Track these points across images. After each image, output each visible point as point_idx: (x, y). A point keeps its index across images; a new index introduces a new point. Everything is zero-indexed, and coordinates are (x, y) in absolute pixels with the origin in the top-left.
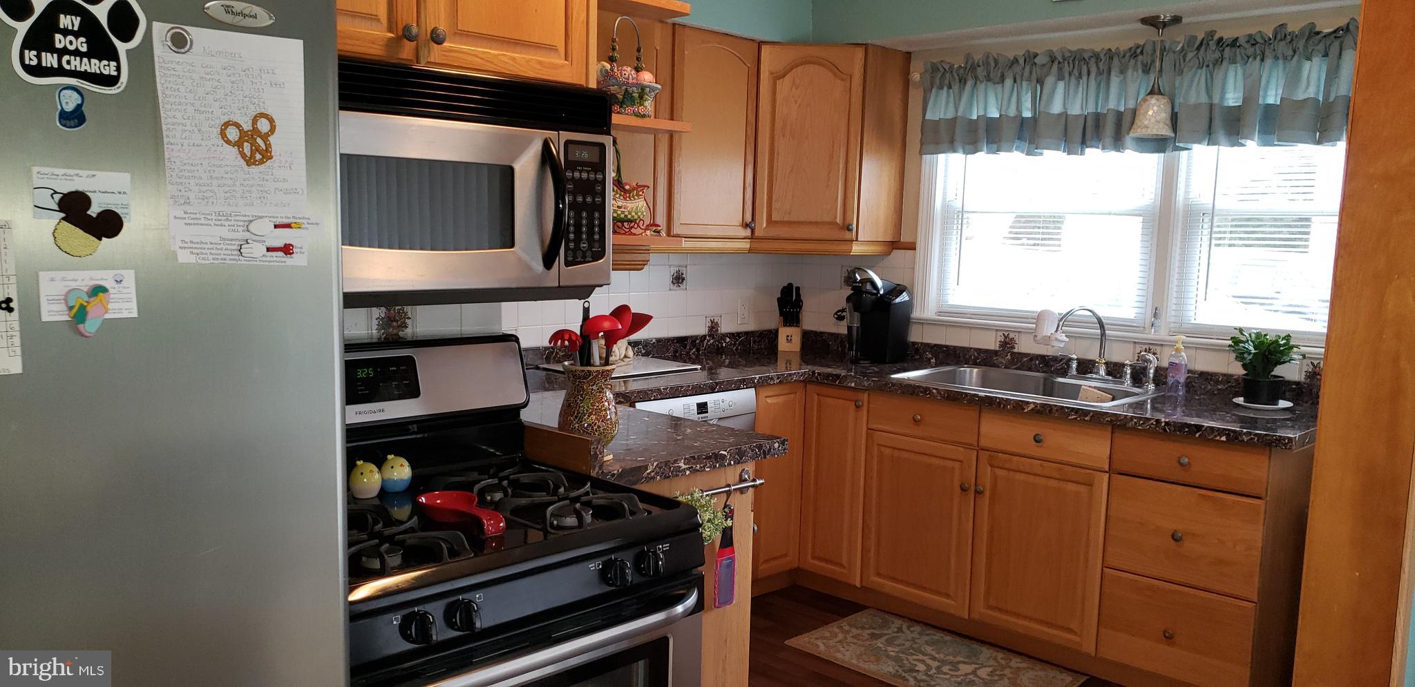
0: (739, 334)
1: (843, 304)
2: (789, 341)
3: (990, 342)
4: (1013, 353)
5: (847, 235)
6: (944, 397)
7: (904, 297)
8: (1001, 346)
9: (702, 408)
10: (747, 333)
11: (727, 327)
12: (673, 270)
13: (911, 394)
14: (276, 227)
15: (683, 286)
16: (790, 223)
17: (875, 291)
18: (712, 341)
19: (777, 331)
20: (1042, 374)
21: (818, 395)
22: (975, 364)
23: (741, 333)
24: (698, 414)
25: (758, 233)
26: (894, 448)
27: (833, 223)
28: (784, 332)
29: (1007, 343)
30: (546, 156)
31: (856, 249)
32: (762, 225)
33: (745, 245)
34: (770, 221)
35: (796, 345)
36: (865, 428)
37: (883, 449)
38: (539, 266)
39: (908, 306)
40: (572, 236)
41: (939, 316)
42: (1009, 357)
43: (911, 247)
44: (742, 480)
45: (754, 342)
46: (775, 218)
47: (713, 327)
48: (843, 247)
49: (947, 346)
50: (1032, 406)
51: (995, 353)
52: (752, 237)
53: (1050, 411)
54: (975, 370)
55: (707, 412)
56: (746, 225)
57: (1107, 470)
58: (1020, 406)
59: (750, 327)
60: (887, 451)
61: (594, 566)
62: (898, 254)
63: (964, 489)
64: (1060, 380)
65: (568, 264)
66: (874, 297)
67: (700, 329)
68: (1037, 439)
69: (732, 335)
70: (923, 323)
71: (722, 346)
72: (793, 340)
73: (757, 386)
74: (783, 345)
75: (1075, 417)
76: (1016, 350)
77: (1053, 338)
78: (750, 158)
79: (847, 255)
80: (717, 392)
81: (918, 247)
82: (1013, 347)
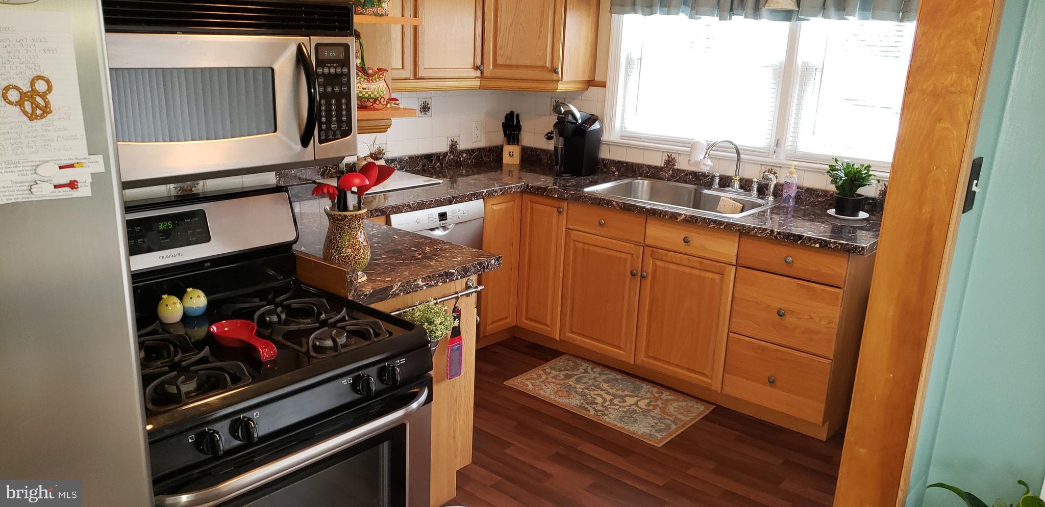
0: (473, 151)
1: (551, 128)
2: (511, 155)
3: (658, 161)
4: (674, 170)
5: (555, 77)
6: (621, 208)
7: (596, 126)
8: (665, 163)
9: (443, 216)
10: (479, 150)
11: (462, 146)
12: (421, 101)
13: (598, 205)
14: (60, 168)
15: (428, 114)
16: (511, 66)
17: (574, 121)
18: (452, 157)
19: (501, 148)
20: (694, 186)
21: (531, 202)
22: (646, 177)
23: (475, 149)
24: (440, 221)
25: (486, 74)
26: (585, 243)
27: (544, 67)
28: (507, 149)
29: (670, 162)
30: (301, 58)
31: (561, 87)
32: (489, 67)
33: (476, 83)
34: (495, 65)
35: (516, 160)
36: (564, 228)
37: (576, 243)
38: (299, 147)
39: (599, 132)
40: (324, 119)
41: (622, 139)
42: (671, 172)
43: (603, 85)
44: (468, 287)
45: (485, 156)
46: (499, 62)
47: (453, 145)
48: (551, 86)
49: (627, 163)
50: (683, 217)
51: (661, 169)
52: (482, 76)
53: (696, 221)
54: (646, 182)
55: (446, 219)
56: (477, 68)
57: (735, 264)
58: (674, 216)
59: (482, 144)
60: (580, 245)
61: (346, 381)
62: (594, 90)
63: (633, 275)
64: (706, 191)
65: (321, 142)
66: (574, 125)
67: (443, 147)
68: (686, 241)
69: (468, 151)
70: (610, 144)
71: (460, 160)
72: (514, 156)
73: (485, 197)
74: (506, 159)
75: (713, 225)
76: (676, 167)
77: (703, 162)
79: (554, 91)
80: (454, 204)
81: (607, 85)
82: (674, 165)
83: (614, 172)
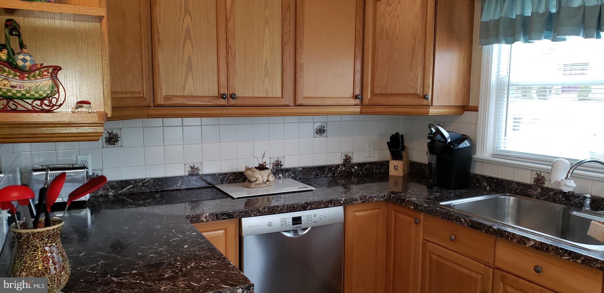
0: (364, 164)
2: (396, 169)
3: (528, 179)
4: (543, 188)
5: (425, 102)
6: (469, 226)
7: (466, 144)
8: (535, 181)
9: (297, 221)
10: (370, 163)
11: (356, 159)
12: (317, 126)
13: (448, 220)
15: (324, 135)
16: (386, 95)
17: (443, 140)
18: (344, 168)
19: (388, 162)
20: (563, 206)
21: (395, 211)
22: (514, 194)
23: (366, 163)
24: (293, 224)
25: (366, 102)
26: (439, 256)
27: (415, 95)
28: (393, 163)
31: (432, 111)
32: (368, 95)
33: (358, 109)
34: (373, 94)
35: (400, 173)
36: (421, 240)
37: (432, 254)
39: (472, 149)
41: (494, 157)
42: (539, 190)
43: (475, 109)
45: (376, 169)
46: (377, 91)
47: (347, 159)
48: (423, 110)
49: (497, 179)
50: (532, 243)
51: (530, 186)
52: (362, 104)
53: (547, 249)
54: (513, 198)
55: (301, 223)
56: (356, 97)
58: (523, 241)
59: (375, 159)
60: (435, 257)
62: (468, 114)
64: (575, 213)
66: (443, 144)
67: (337, 161)
68: (536, 269)
69: (359, 165)
70: (483, 161)
71: (352, 171)
72: (398, 169)
73: (346, 204)
74: (392, 172)
75: (567, 258)
76: (545, 186)
77: (565, 182)
78: (359, 53)
79: (427, 114)
81: (480, 109)
82: (544, 183)
83: (486, 187)
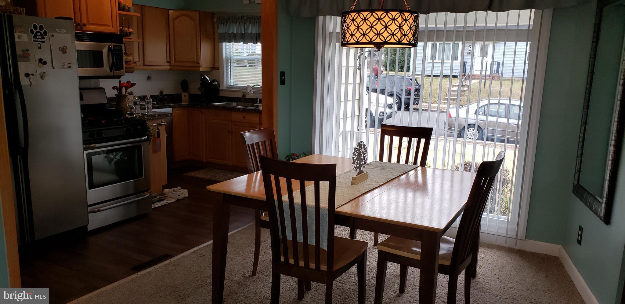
1: (200, 86)
2: (185, 97)
3: (240, 95)
4: (245, 98)
5: (198, 65)
6: (223, 108)
7: (216, 83)
8: (242, 96)
10: (172, 95)
11: (164, 93)
12: (147, 75)
14: (68, 63)
15: (150, 80)
16: (181, 62)
17: (207, 81)
18: (161, 97)
19: (181, 95)
20: (252, 103)
22: (235, 101)
23: (170, 94)
25: (172, 64)
26: (212, 123)
27: (194, 62)
28: (183, 94)
29: (244, 96)
30: (109, 49)
31: (201, 69)
32: (173, 62)
33: (168, 68)
34: (175, 61)
35: (187, 98)
36: (204, 119)
38: (109, 71)
39: (219, 85)
40: (116, 65)
41: (227, 88)
43: (218, 69)
44: (161, 123)
45: (174, 97)
46: (177, 60)
47: (161, 93)
48: (197, 69)
50: (242, 109)
51: (241, 98)
52: (170, 65)
54: (235, 103)
56: (168, 62)
57: (259, 123)
58: (239, 109)
59: (173, 92)
60: (210, 124)
62: (215, 71)
63: (228, 132)
64: (255, 104)
65: (115, 71)
66: (207, 83)
67: (158, 94)
68: (244, 117)
69: (167, 95)
70: (223, 90)
71: (164, 98)
73: (173, 107)
74: (183, 98)
75: (251, 111)
76: (246, 97)
77: (250, 93)
78: (168, 43)
79: (198, 71)
80: (161, 109)
81: (220, 69)
82: (245, 97)
